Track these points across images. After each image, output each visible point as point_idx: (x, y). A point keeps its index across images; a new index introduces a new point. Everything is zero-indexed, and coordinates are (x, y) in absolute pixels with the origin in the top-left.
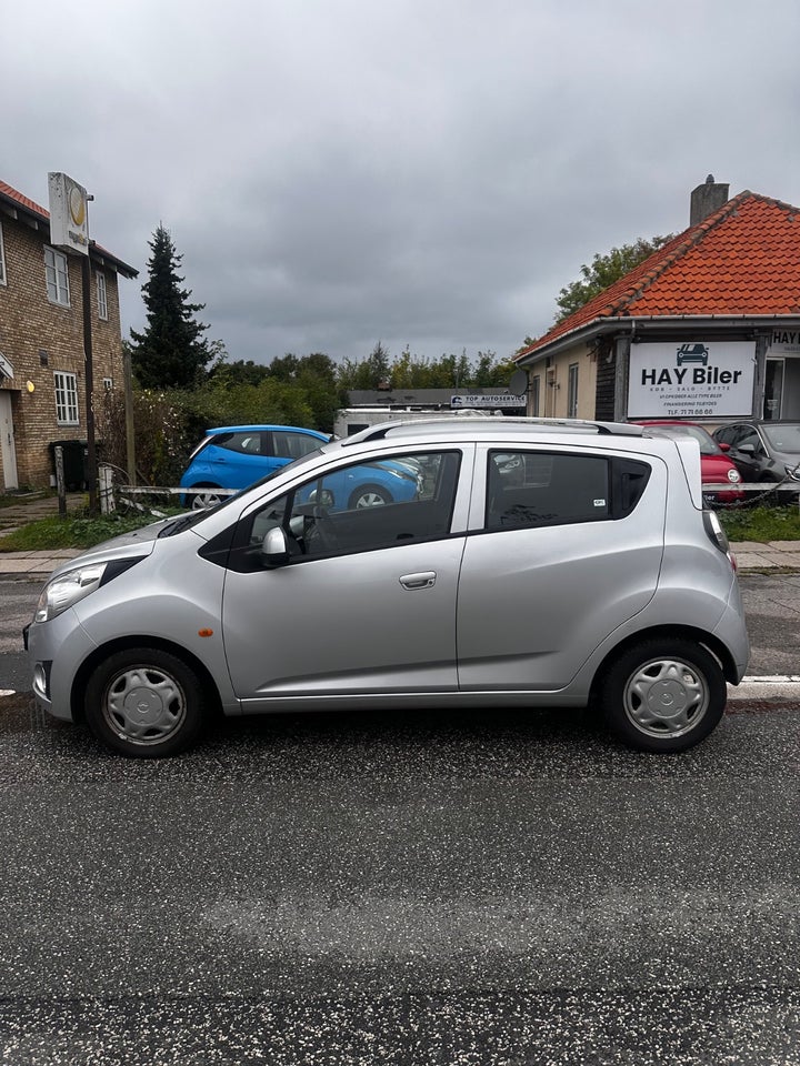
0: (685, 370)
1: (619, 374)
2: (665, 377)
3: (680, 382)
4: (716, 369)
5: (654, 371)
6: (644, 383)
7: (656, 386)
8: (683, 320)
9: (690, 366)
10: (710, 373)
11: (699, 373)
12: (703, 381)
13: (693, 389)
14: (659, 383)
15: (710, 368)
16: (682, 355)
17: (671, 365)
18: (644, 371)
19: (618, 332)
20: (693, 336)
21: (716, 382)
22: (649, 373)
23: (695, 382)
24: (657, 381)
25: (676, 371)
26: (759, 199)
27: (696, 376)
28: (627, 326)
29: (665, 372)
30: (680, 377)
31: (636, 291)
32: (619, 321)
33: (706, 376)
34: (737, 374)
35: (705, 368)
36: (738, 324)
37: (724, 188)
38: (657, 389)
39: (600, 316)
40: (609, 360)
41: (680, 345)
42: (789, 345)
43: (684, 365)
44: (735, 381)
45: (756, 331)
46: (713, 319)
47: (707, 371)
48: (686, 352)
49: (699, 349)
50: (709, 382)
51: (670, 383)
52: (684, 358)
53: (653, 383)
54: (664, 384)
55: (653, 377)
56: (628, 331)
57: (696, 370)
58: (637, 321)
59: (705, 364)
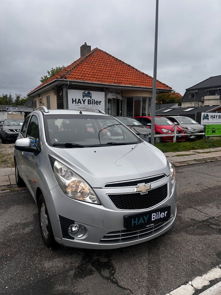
0: (85, 100)
1: (65, 99)
2: (79, 102)
3: (84, 104)
4: (94, 100)
5: (76, 99)
6: (73, 103)
7: (77, 104)
8: (84, 83)
9: (87, 99)
10: (92, 101)
11: (89, 101)
12: (90, 104)
13: (88, 106)
14: (78, 103)
15: (92, 99)
16: (84, 95)
17: (81, 98)
18: (73, 99)
19: (63, 85)
20: (87, 88)
21: (94, 104)
22: (74, 100)
23: (88, 104)
24: (77, 103)
25: (83, 100)
26: (100, 50)
27: (88, 102)
28: (66, 83)
29: (79, 100)
30: (84, 102)
31: (68, 71)
32: (63, 81)
33: (91, 102)
34: (100, 102)
35: (91, 99)
36: (100, 86)
37: (90, 47)
38: (77, 105)
39: (57, 78)
40: (61, 94)
41: (83, 91)
42: (113, 94)
43: (85, 98)
44: (100, 104)
45: (104, 89)
46: (93, 83)
47: (92, 100)
48: (85, 94)
49: (89, 93)
50: (92, 104)
51: (81, 103)
52: (85, 96)
53: (76, 103)
54: (79, 104)
55: (76, 101)
56: (67, 85)
57: (88, 100)
58: (70, 81)
59: (91, 98)
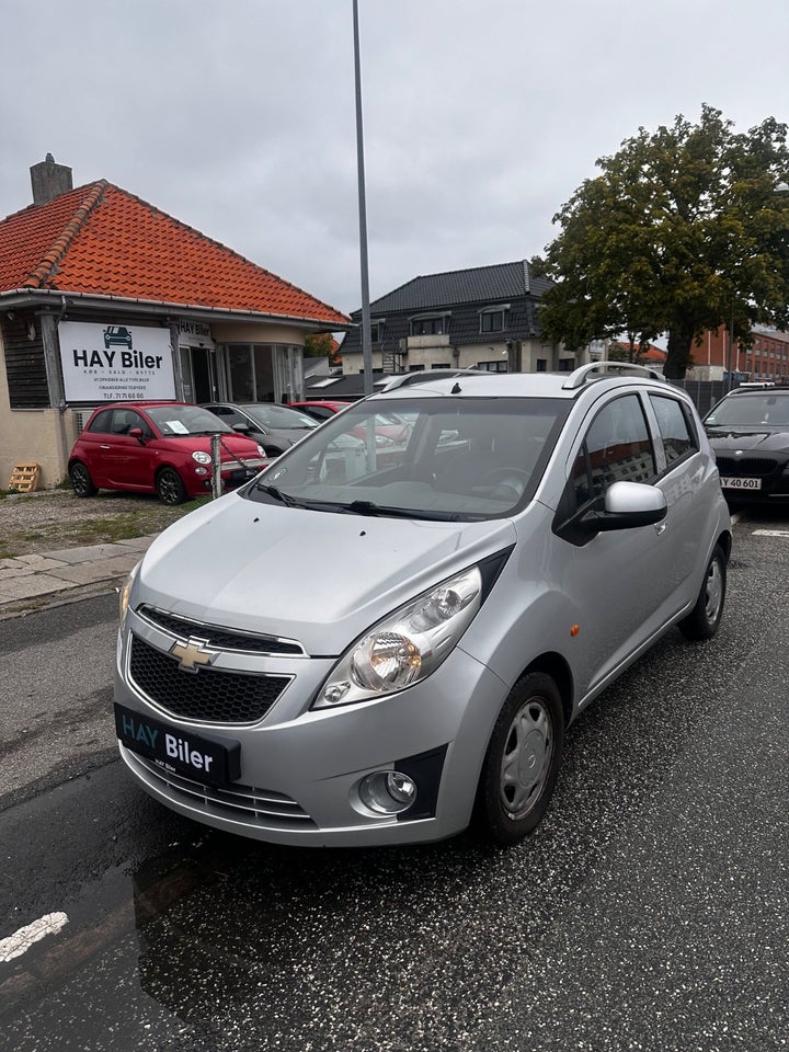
0: (113, 353)
1: (49, 355)
2: (96, 359)
3: (111, 366)
4: (141, 353)
5: (85, 352)
6: (77, 364)
7: (88, 368)
8: (111, 300)
9: (119, 349)
10: (136, 357)
11: (127, 357)
12: (130, 365)
13: (124, 372)
14: (92, 365)
15: (135, 352)
16: (109, 338)
17: (101, 349)
18: (75, 352)
19: (40, 307)
20: (118, 319)
21: (142, 366)
22: (80, 354)
23: (124, 366)
24: (89, 363)
25: (105, 353)
26: (118, 190)
27: (124, 360)
28: (56, 301)
29: (95, 353)
30: (110, 359)
31: (53, 264)
32: (48, 295)
33: (133, 360)
34: (159, 359)
35: (131, 352)
36: (157, 311)
38: (91, 372)
40: (32, 337)
41: (105, 327)
42: (191, 335)
43: (113, 348)
44: (158, 367)
45: (168, 319)
46: (137, 303)
47: (133, 355)
48: (112, 335)
49: (123, 332)
50: (136, 366)
51: (102, 365)
52: (110, 340)
53: (86, 365)
54: (96, 366)
55: (84, 358)
56: (58, 307)
57: (123, 354)
58: (67, 297)
59: (130, 348)
